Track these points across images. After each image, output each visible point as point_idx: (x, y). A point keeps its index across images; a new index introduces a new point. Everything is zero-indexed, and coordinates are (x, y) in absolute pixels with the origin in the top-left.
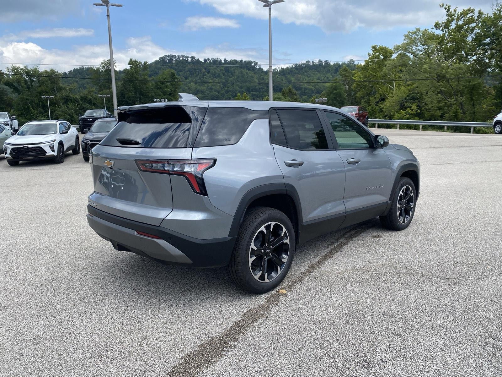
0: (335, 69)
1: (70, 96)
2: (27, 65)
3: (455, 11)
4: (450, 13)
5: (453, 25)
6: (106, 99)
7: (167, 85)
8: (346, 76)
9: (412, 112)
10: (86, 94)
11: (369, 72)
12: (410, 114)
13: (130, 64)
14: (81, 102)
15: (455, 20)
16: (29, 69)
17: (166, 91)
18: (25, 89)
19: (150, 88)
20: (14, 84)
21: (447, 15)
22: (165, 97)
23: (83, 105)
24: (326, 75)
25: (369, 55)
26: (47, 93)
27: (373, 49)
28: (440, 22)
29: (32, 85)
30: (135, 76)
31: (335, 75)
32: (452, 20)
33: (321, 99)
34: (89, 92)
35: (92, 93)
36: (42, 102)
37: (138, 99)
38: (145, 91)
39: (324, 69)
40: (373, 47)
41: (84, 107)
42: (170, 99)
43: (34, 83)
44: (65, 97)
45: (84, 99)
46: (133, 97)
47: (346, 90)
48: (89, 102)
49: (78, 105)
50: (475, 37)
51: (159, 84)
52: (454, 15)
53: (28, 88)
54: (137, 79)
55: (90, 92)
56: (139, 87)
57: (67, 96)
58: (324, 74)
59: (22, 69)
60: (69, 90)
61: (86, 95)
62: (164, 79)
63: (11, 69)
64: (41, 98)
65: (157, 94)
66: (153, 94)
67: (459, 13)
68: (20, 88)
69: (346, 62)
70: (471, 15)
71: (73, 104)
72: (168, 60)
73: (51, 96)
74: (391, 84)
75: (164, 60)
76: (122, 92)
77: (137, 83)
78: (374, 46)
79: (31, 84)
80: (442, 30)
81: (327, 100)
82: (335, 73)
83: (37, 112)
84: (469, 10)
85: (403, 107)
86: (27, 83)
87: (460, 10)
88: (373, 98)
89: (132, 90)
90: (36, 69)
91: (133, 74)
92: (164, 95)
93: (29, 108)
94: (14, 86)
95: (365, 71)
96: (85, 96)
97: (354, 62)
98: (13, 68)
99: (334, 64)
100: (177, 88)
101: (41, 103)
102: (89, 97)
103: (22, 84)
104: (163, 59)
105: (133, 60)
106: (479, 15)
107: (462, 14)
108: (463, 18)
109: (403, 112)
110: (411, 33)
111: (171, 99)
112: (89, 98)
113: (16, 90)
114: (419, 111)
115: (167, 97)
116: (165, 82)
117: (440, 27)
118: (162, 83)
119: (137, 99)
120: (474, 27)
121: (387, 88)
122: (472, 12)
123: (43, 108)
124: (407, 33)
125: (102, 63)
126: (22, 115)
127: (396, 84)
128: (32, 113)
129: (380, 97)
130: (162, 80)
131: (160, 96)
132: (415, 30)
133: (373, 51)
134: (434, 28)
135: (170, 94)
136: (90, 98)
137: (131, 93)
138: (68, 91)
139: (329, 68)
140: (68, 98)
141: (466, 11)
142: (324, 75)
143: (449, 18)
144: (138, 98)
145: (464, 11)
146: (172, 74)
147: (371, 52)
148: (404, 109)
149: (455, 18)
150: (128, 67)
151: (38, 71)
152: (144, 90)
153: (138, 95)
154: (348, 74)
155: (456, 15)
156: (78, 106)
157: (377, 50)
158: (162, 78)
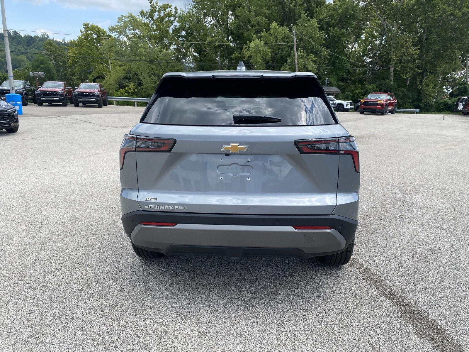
0: (27, 41)
3: (157, 3)
4: (153, 4)
5: (156, 16)
8: (51, 50)
9: (131, 91)
11: (84, 49)
12: (128, 93)
15: (157, 12)
21: (150, 6)
24: (18, 47)
25: (81, 32)
27: (85, 27)
28: (145, 11)
31: (28, 47)
32: (155, 11)
33: (37, 73)
39: (14, 40)
40: (85, 25)
47: (54, 65)
50: (174, 29)
52: (156, 7)
58: (14, 45)
67: (160, 6)
69: (40, 36)
70: (169, 9)
74: (107, 62)
78: (86, 23)
80: (147, 18)
81: (44, 74)
82: (28, 46)
84: (168, 5)
85: (121, 86)
87: (160, 4)
88: (91, 75)
95: (79, 48)
97: (48, 37)
99: (25, 36)
106: (176, 11)
107: (162, 7)
108: (163, 11)
109: (122, 91)
110: (124, 16)
114: (136, 90)
117: (145, 15)
120: (172, 21)
121: (103, 67)
122: (170, 7)
124: (120, 17)
127: (111, 64)
129: (98, 75)
132: (127, 15)
133: (86, 28)
134: (140, 15)
139: (20, 40)
141: (165, 5)
142: (14, 47)
143: (152, 9)
145: (164, 5)
147: (83, 30)
148: (123, 88)
149: (157, 10)
154: (54, 49)
155: (157, 7)
157: (89, 28)
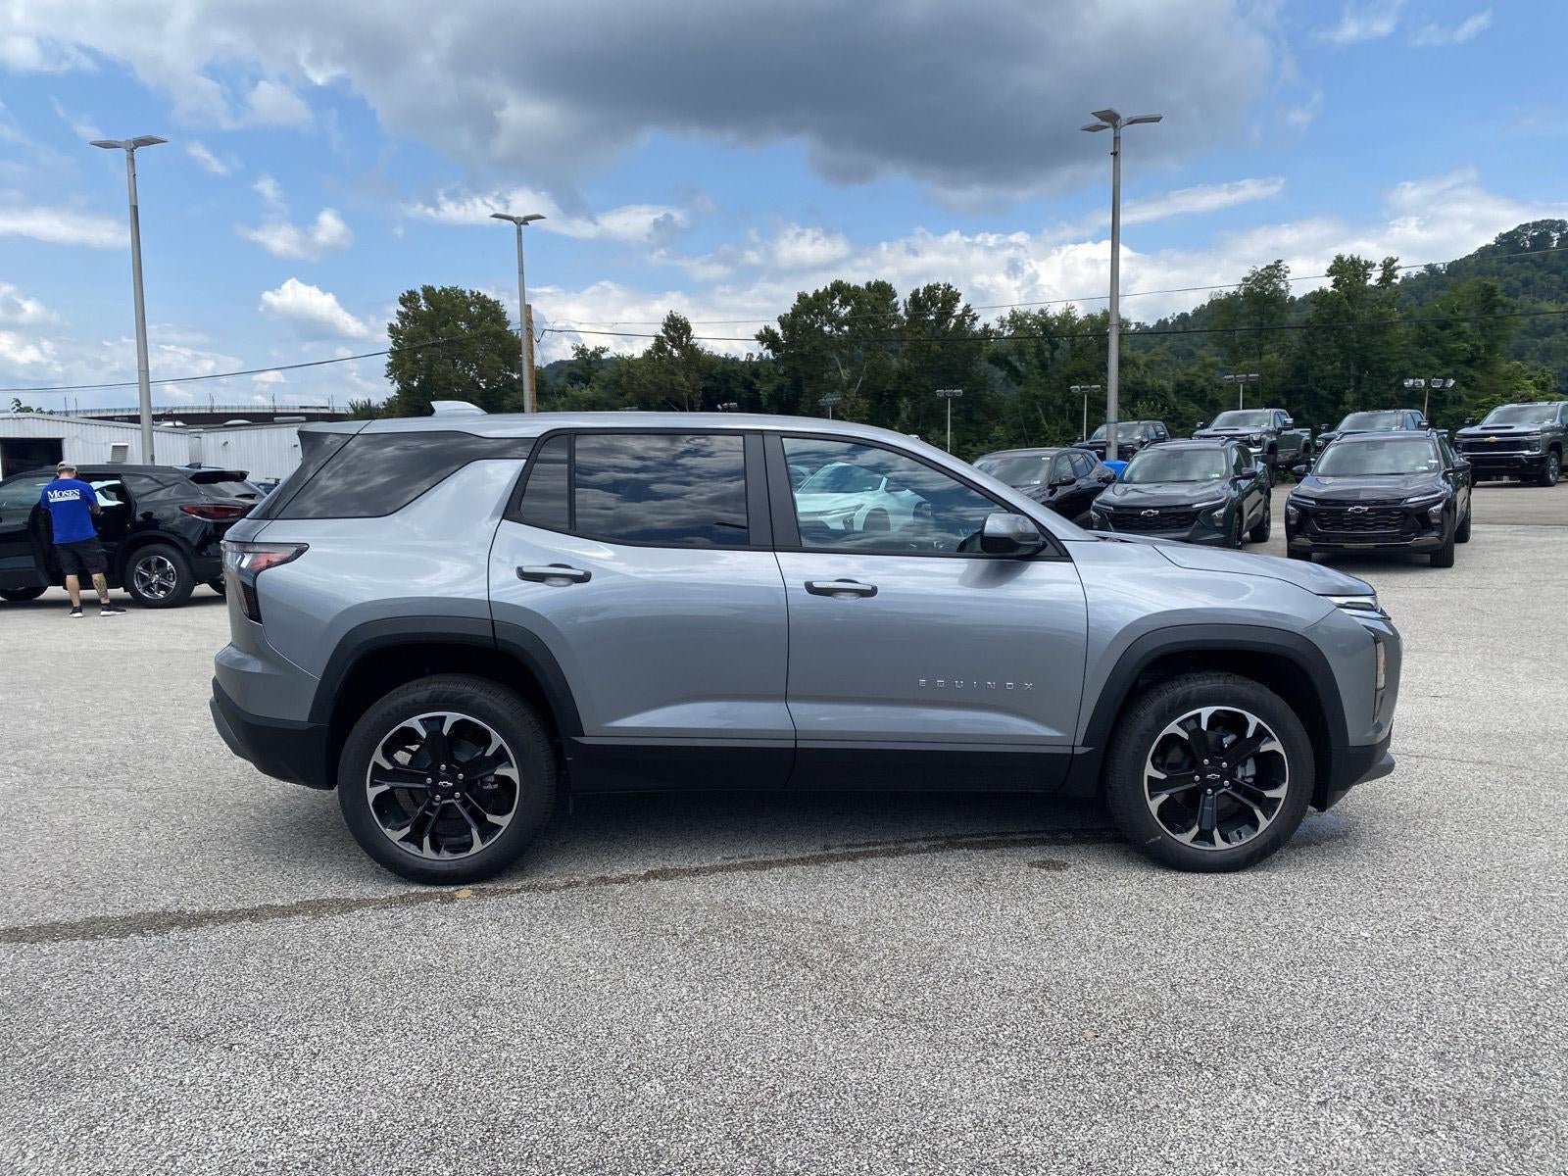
1: (1146, 383)
2: (1046, 305)
6: (1248, 387)
7: (1461, 329)
10: (1193, 375)
13: (1332, 275)
14: (1173, 398)
16: (1050, 314)
17: (1455, 349)
18: (1035, 371)
19: (1397, 344)
20: (1010, 358)
22: (1450, 370)
23: (1179, 408)
26: (1087, 376)
29: (1053, 359)
30: (1345, 311)
34: (1200, 368)
35: (1211, 371)
36: (1072, 404)
37: (1353, 384)
38: (1379, 354)
41: (1181, 414)
42: (1466, 377)
43: (1058, 351)
44: (1131, 385)
45: (1184, 390)
46: (1335, 377)
48: (1199, 397)
49: (1163, 406)
51: (1432, 328)
53: (1043, 366)
54: (1351, 318)
55: (1205, 367)
56: (1356, 345)
57: (1138, 384)
59: (1035, 318)
60: (1146, 365)
61: (1192, 378)
62: (1453, 312)
63: (1009, 318)
64: (1070, 391)
65: (1421, 362)
66: (1407, 364)
68: (1021, 367)
71: (1149, 405)
72: (1532, 239)
73: (1093, 386)
75: (1516, 241)
76: (1299, 362)
77: (1350, 332)
79: (1052, 354)
83: (1056, 430)
86: (1043, 353)
89: (1335, 355)
90: (1069, 313)
91: (1339, 303)
92: (1447, 364)
93: (1037, 419)
94: (1008, 363)
96: (1188, 381)
98: (1012, 317)
100: (1499, 338)
101: (1067, 406)
102: (1201, 382)
103: (1028, 357)
104: (1509, 241)
105: (1345, 259)
111: (1472, 377)
112: (1200, 386)
113: (1014, 374)
115: (1455, 372)
116: (1456, 320)
118: (1445, 325)
119: (1348, 382)
123: (1072, 420)
125: (1246, 279)
126: (1019, 441)
128: (1043, 434)
130: (1445, 315)
131: (1431, 367)
135: (1469, 362)
136: (1203, 386)
137: (1331, 364)
138: (1142, 367)
140: (1138, 388)
144: (1352, 380)
146: (1487, 290)
150: (1328, 284)
151: (1075, 318)
152: (1375, 351)
153: (1353, 370)
156: (1163, 409)
158: (1444, 310)
